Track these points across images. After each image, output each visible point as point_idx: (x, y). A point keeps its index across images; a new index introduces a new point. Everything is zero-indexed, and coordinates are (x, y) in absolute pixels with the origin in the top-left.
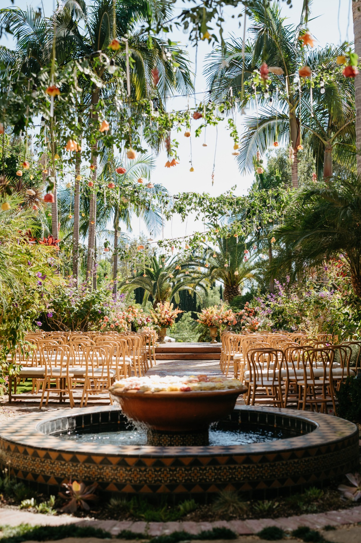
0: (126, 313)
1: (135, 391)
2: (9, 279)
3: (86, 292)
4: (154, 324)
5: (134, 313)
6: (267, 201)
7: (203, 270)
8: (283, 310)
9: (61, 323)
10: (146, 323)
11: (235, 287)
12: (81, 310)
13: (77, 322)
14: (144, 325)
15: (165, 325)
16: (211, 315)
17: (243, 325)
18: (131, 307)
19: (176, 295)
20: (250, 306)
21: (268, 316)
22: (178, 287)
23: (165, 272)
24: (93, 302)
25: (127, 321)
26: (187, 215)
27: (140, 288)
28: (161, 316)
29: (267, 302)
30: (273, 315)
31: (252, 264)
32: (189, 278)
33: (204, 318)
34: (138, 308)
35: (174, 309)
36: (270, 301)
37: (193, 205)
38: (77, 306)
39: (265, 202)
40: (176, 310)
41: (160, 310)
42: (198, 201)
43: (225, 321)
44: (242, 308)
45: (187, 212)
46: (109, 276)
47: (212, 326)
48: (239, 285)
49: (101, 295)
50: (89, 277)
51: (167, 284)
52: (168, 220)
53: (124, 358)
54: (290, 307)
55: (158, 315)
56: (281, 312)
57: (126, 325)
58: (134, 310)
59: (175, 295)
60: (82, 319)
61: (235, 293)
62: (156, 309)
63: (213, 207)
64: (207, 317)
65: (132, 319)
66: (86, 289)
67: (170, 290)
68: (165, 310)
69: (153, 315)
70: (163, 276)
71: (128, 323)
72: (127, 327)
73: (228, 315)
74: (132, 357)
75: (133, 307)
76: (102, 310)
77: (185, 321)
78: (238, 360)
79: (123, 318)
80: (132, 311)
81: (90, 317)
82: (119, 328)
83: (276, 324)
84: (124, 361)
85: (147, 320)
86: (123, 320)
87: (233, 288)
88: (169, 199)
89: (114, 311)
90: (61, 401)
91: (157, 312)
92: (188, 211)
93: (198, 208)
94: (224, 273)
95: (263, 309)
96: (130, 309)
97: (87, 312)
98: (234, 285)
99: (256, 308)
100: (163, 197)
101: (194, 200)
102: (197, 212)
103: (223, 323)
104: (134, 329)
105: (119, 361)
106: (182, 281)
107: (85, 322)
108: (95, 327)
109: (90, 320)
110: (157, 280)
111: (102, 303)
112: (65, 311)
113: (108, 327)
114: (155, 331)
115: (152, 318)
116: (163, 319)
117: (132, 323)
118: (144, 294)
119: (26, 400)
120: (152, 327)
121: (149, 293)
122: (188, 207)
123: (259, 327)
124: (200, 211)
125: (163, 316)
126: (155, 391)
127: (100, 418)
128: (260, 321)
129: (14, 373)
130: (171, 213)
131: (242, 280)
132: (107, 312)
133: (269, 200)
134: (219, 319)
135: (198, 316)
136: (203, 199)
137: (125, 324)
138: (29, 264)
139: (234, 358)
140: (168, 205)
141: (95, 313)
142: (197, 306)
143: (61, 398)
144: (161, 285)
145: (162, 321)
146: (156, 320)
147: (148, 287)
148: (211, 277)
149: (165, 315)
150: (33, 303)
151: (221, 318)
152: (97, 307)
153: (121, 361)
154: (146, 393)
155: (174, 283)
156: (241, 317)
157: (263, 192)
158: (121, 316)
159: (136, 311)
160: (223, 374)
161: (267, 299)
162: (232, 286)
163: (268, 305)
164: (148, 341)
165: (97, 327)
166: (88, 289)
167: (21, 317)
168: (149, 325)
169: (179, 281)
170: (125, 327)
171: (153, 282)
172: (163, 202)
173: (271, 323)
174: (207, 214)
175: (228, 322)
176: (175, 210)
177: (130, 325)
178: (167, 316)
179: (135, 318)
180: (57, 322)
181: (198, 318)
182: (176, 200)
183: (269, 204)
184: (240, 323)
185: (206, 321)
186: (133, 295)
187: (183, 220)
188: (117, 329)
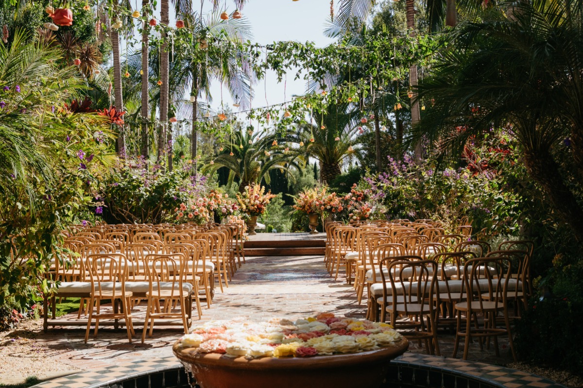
0: (207, 199)
1: (218, 356)
2: (37, 162)
3: (158, 174)
4: (242, 211)
5: (217, 199)
6: (391, 52)
7: (295, 145)
8: (399, 193)
9: (128, 212)
10: (232, 211)
11: (333, 165)
12: (152, 196)
13: (147, 211)
14: (230, 213)
15: (255, 212)
16: (310, 200)
17: (351, 212)
18: (213, 191)
19: (267, 175)
20: (358, 188)
21: (380, 201)
22: (268, 166)
23: (253, 149)
24: (166, 186)
25: (209, 209)
26: (285, 73)
27: (224, 167)
28: (250, 202)
29: (379, 183)
30: (386, 199)
31: (354, 137)
32: (281, 155)
33: (302, 203)
34: (221, 192)
35: (265, 194)
36: (382, 183)
37: (292, 58)
38: (146, 191)
39: (388, 54)
40: (267, 194)
41: (248, 195)
42: (299, 53)
43: (328, 207)
44: (349, 191)
45: (284, 68)
46: (187, 155)
47: (311, 213)
48: (338, 162)
49: (176, 177)
50: (161, 156)
51: (256, 161)
52: (259, 78)
53: (204, 263)
54: (407, 190)
55: (247, 201)
56: (397, 195)
57: (208, 214)
58: (218, 195)
59: (265, 175)
60: (154, 208)
61: (334, 172)
62: (244, 193)
63: (319, 61)
64: (306, 202)
65: (214, 206)
66: (158, 171)
67: (259, 169)
68: (255, 194)
69: (240, 200)
70: (251, 153)
71: (210, 211)
72: (208, 216)
73: (331, 200)
74: (214, 259)
75: (216, 191)
76: (178, 195)
77: (276, 204)
78: (352, 261)
79: (204, 206)
80: (215, 197)
81: (164, 204)
82: (199, 218)
83: (390, 210)
84: (204, 266)
85: (233, 208)
86: (203, 208)
87: (332, 166)
88: (259, 50)
89: (192, 198)
90: (116, 327)
91: (245, 197)
92: (286, 66)
93: (298, 62)
94: (321, 149)
95: (374, 192)
96: (212, 194)
97: (159, 199)
98: (333, 163)
99: (366, 191)
100: (252, 47)
101: (294, 52)
102: (298, 68)
103: (326, 209)
104: (218, 219)
105: (198, 266)
106: (271, 158)
107: (157, 210)
108: (169, 217)
109: (163, 209)
110: (244, 158)
111: (177, 187)
112: (132, 198)
113: (186, 217)
114: (243, 221)
115: (240, 205)
116: (253, 205)
117: (215, 211)
118: (229, 174)
119: (69, 327)
120: (240, 216)
121: (235, 173)
122: (286, 62)
123: (371, 214)
124: (302, 67)
125: (252, 202)
126: (253, 357)
127: (164, 380)
128: (371, 207)
129: (49, 291)
130: (263, 69)
131: (341, 157)
132: (185, 199)
133: (393, 52)
134: (321, 205)
135: (295, 201)
136: (307, 50)
137: (206, 213)
138: (67, 140)
139: (347, 257)
140: (260, 58)
141: (169, 200)
142: (288, 187)
143: (116, 324)
144: (248, 164)
145: (252, 208)
146: (244, 207)
147: (233, 166)
148: (306, 153)
149: (254, 201)
150: (74, 194)
151: (323, 203)
152: (172, 192)
153: (200, 266)
154: (237, 360)
155: (262, 161)
156: (346, 202)
157: (385, 41)
158: (202, 203)
159: (220, 196)
160: (331, 277)
161: (379, 180)
162: (330, 165)
163: (380, 188)
164: (235, 233)
165: (172, 216)
166: (160, 171)
167: (57, 213)
168: (235, 213)
169: (268, 159)
170: (206, 216)
171: (239, 161)
172: (252, 54)
173: (384, 209)
174: (311, 70)
175: (332, 208)
176: (269, 65)
177: (212, 214)
178: (257, 202)
179: (219, 205)
180: (123, 212)
181: (295, 204)
182: (270, 51)
183: (392, 56)
184: (347, 209)
185: (304, 207)
186: (216, 176)
187: (280, 80)
188: (197, 220)
